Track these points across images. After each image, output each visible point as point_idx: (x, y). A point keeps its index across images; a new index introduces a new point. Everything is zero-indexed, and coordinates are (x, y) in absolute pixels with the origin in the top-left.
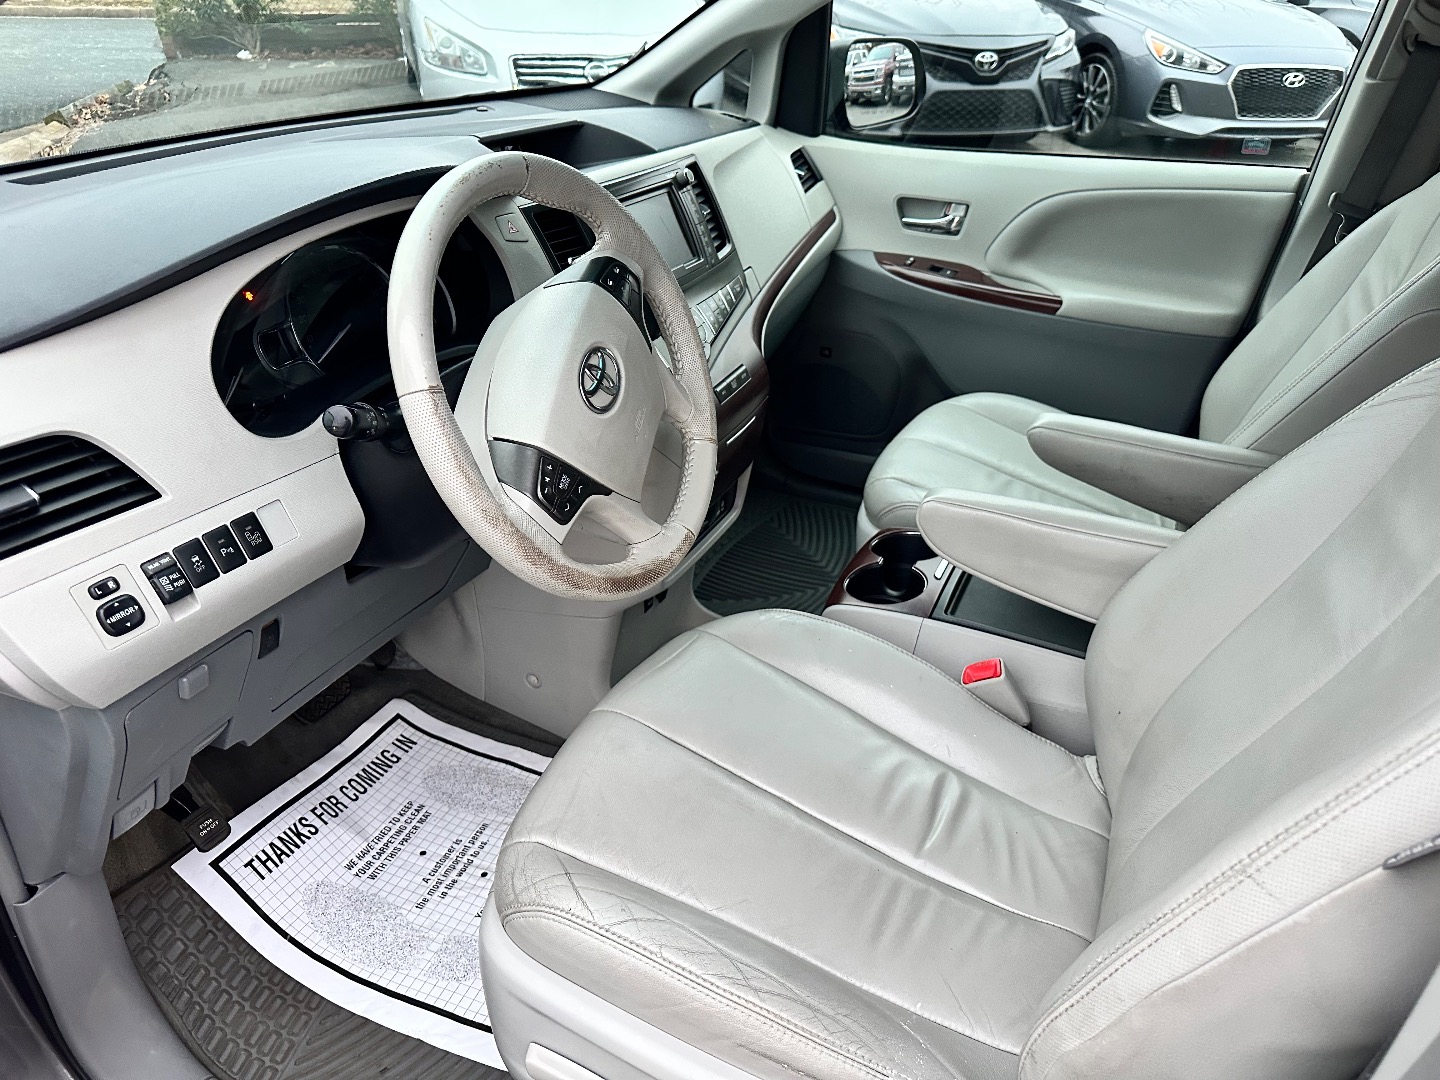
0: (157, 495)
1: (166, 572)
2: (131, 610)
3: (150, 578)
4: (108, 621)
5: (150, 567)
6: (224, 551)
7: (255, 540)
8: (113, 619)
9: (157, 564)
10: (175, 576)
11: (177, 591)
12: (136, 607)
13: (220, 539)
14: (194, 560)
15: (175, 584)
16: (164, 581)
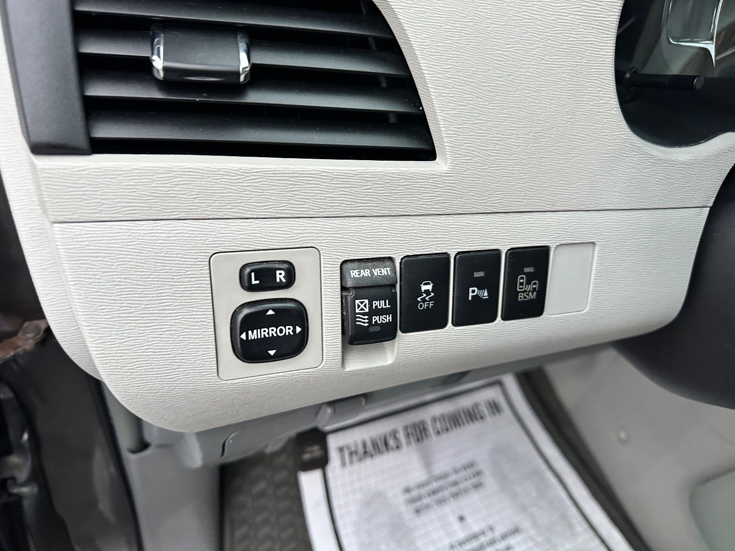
0: (429, 154)
1: (373, 291)
2: (288, 330)
3: (343, 288)
4: (243, 336)
5: (354, 274)
6: (473, 292)
7: (525, 293)
8: (253, 335)
9: (366, 273)
10: (381, 304)
11: (372, 329)
12: (298, 329)
13: (478, 271)
14: (424, 288)
15: (375, 319)
16: (362, 305)
